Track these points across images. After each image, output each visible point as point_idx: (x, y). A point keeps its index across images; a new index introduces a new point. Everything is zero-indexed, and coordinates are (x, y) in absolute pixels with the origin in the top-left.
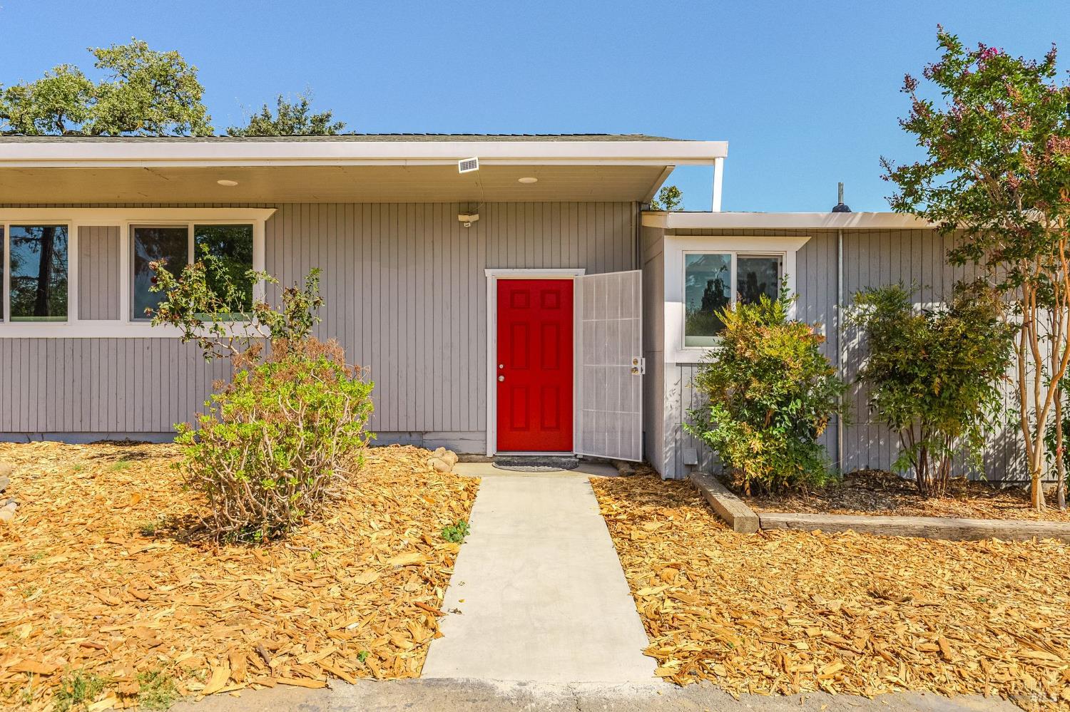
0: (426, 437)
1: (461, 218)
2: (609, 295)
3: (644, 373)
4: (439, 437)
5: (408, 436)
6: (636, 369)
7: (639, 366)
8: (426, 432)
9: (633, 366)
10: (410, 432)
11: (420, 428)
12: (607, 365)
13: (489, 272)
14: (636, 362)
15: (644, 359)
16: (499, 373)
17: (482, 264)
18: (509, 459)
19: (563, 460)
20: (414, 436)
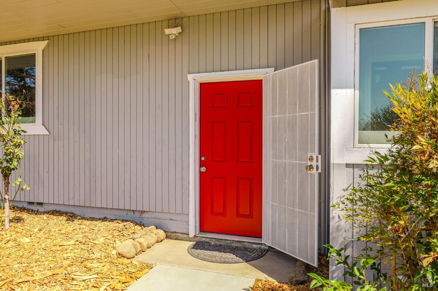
0: (145, 215)
1: (167, 31)
2: (289, 90)
3: (320, 171)
4: (153, 217)
5: (132, 213)
6: (311, 167)
7: (314, 164)
8: (144, 212)
9: (309, 163)
10: (133, 211)
11: (140, 208)
12: (287, 161)
13: (190, 77)
14: (311, 159)
15: (320, 156)
16: (202, 164)
17: (186, 70)
18: (208, 240)
19: (255, 246)
20: (137, 214)
